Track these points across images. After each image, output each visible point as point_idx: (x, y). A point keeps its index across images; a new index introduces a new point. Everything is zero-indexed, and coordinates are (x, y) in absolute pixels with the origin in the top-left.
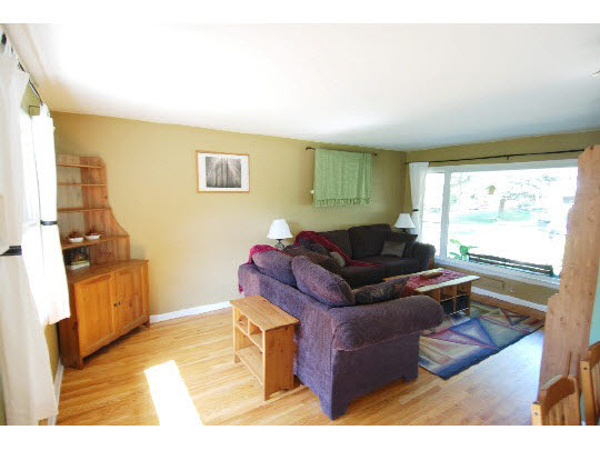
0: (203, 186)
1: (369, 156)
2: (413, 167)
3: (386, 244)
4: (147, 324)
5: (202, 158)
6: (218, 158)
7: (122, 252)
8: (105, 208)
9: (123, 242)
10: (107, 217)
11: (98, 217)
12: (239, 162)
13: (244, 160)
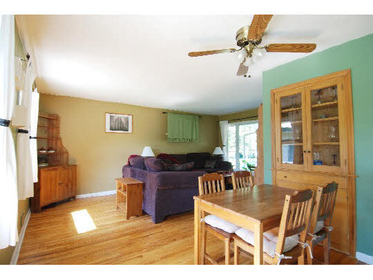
0: (108, 129)
1: (197, 117)
2: (222, 123)
3: (207, 162)
4: (74, 198)
5: (108, 116)
6: (116, 116)
7: (65, 161)
8: (58, 139)
9: (65, 155)
10: (59, 143)
11: (54, 142)
12: (127, 118)
13: (130, 118)
